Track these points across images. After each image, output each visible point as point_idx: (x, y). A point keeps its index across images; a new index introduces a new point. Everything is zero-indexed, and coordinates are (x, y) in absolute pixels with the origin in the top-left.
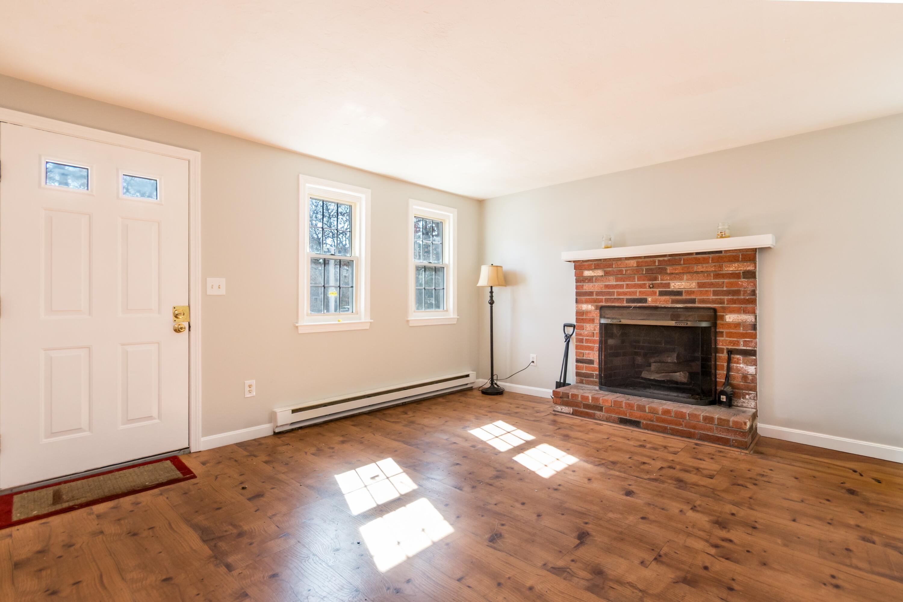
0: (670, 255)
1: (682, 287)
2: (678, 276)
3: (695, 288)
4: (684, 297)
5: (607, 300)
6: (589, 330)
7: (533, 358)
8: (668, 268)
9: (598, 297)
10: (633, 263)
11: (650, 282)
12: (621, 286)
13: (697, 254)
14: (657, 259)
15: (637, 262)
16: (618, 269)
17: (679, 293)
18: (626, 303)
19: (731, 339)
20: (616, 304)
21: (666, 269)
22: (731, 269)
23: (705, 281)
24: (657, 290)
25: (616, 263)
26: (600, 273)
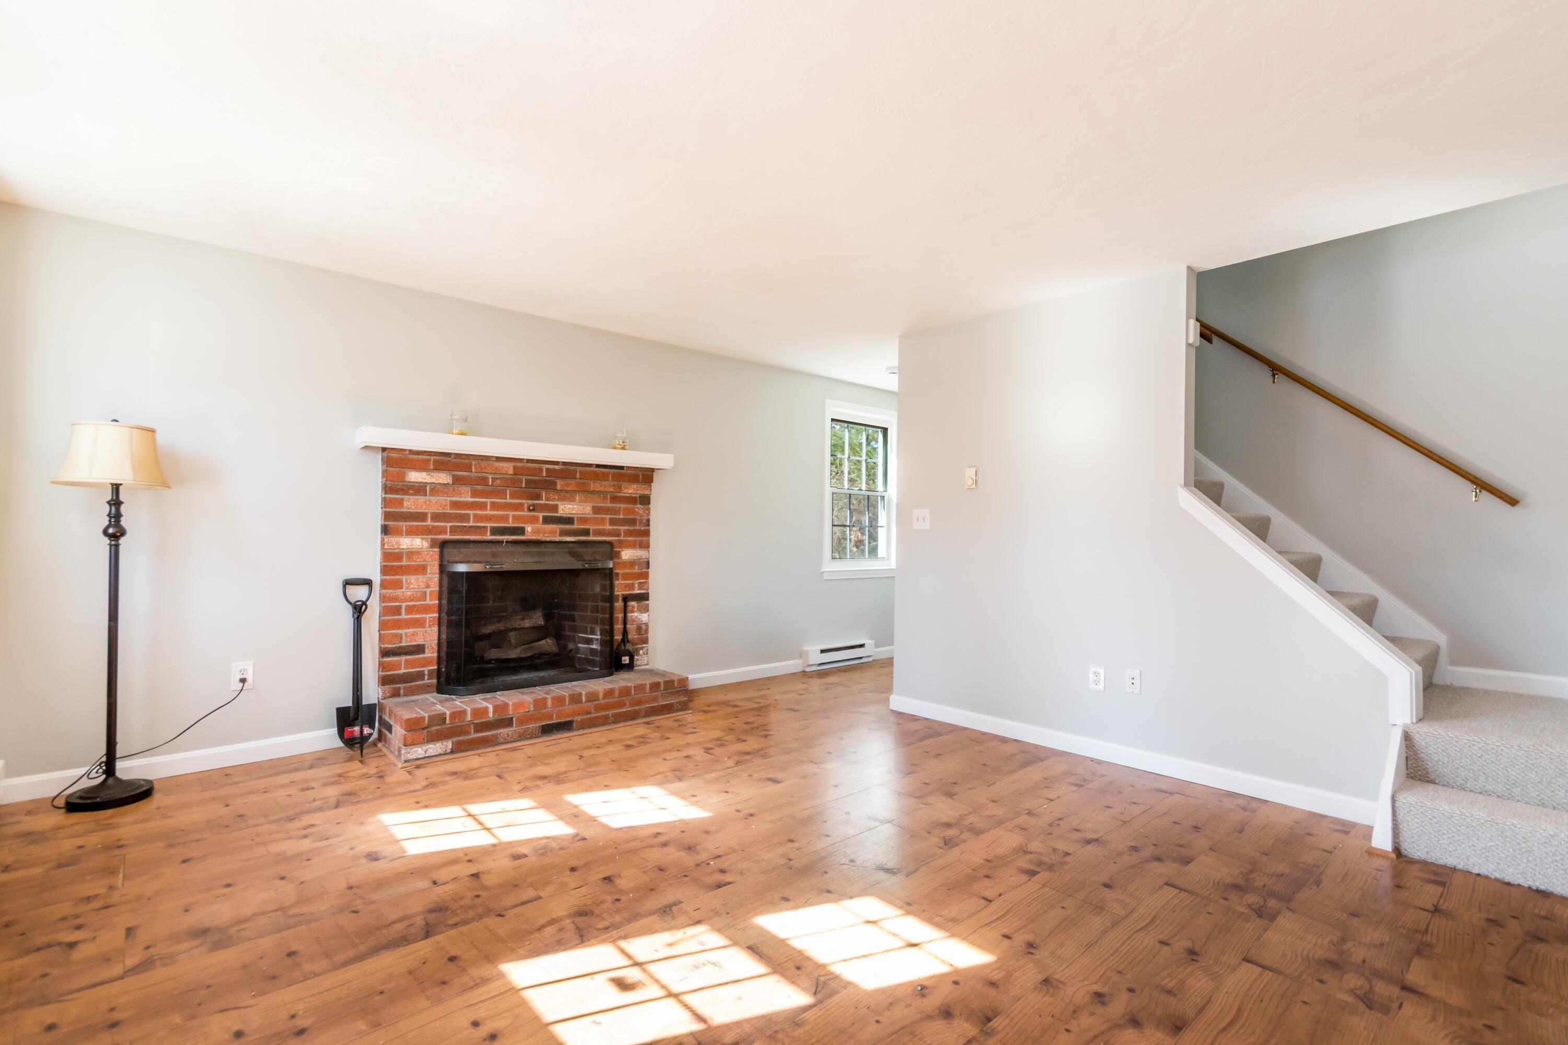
0: (565, 463)
1: (574, 512)
2: (568, 496)
3: (589, 514)
4: (576, 526)
5: (454, 530)
6: (415, 588)
7: (242, 671)
8: (558, 481)
9: (436, 524)
10: (509, 468)
11: (530, 502)
12: (483, 506)
13: (598, 466)
14: (545, 466)
15: (515, 468)
16: (481, 475)
17: (569, 521)
18: (491, 534)
19: (626, 582)
20: (472, 538)
21: (555, 484)
22: (630, 492)
23: (601, 505)
24: (541, 515)
25: (478, 464)
26: (443, 478)
